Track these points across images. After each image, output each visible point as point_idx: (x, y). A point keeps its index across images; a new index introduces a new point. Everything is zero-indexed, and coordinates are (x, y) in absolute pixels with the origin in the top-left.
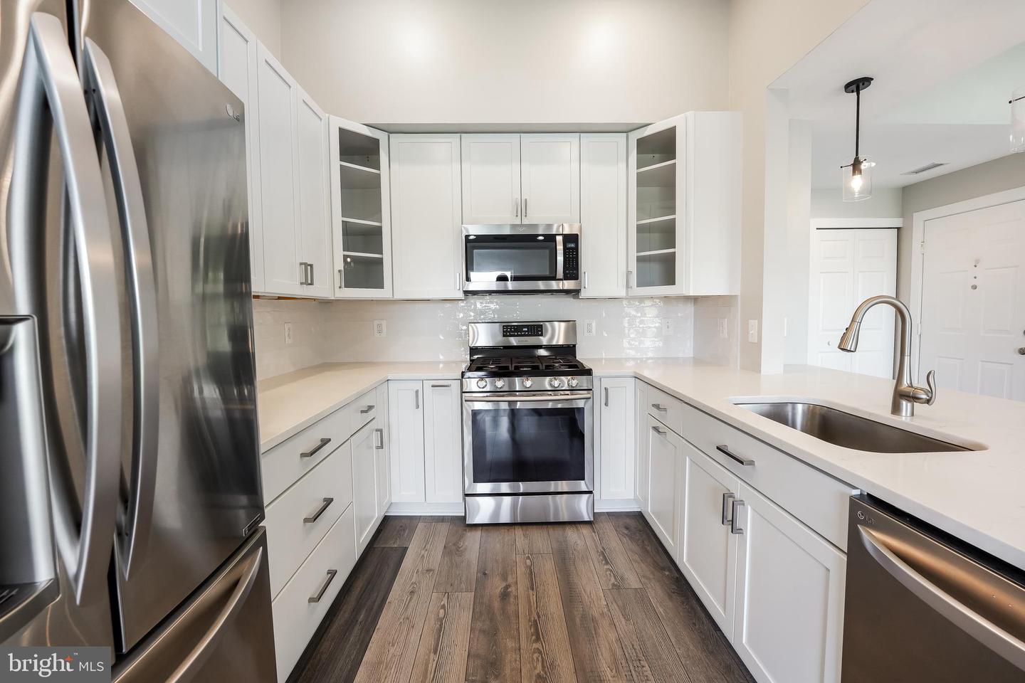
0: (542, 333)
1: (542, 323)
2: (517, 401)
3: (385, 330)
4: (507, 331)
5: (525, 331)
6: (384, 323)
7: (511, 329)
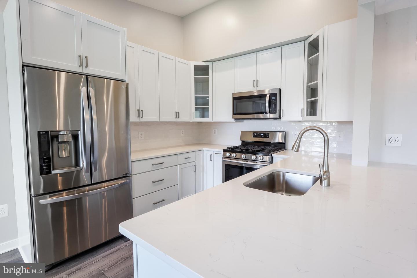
0: (269, 137)
1: (269, 132)
2: (243, 163)
3: (216, 132)
4: (255, 135)
5: (262, 135)
6: (216, 130)
7: (256, 134)
